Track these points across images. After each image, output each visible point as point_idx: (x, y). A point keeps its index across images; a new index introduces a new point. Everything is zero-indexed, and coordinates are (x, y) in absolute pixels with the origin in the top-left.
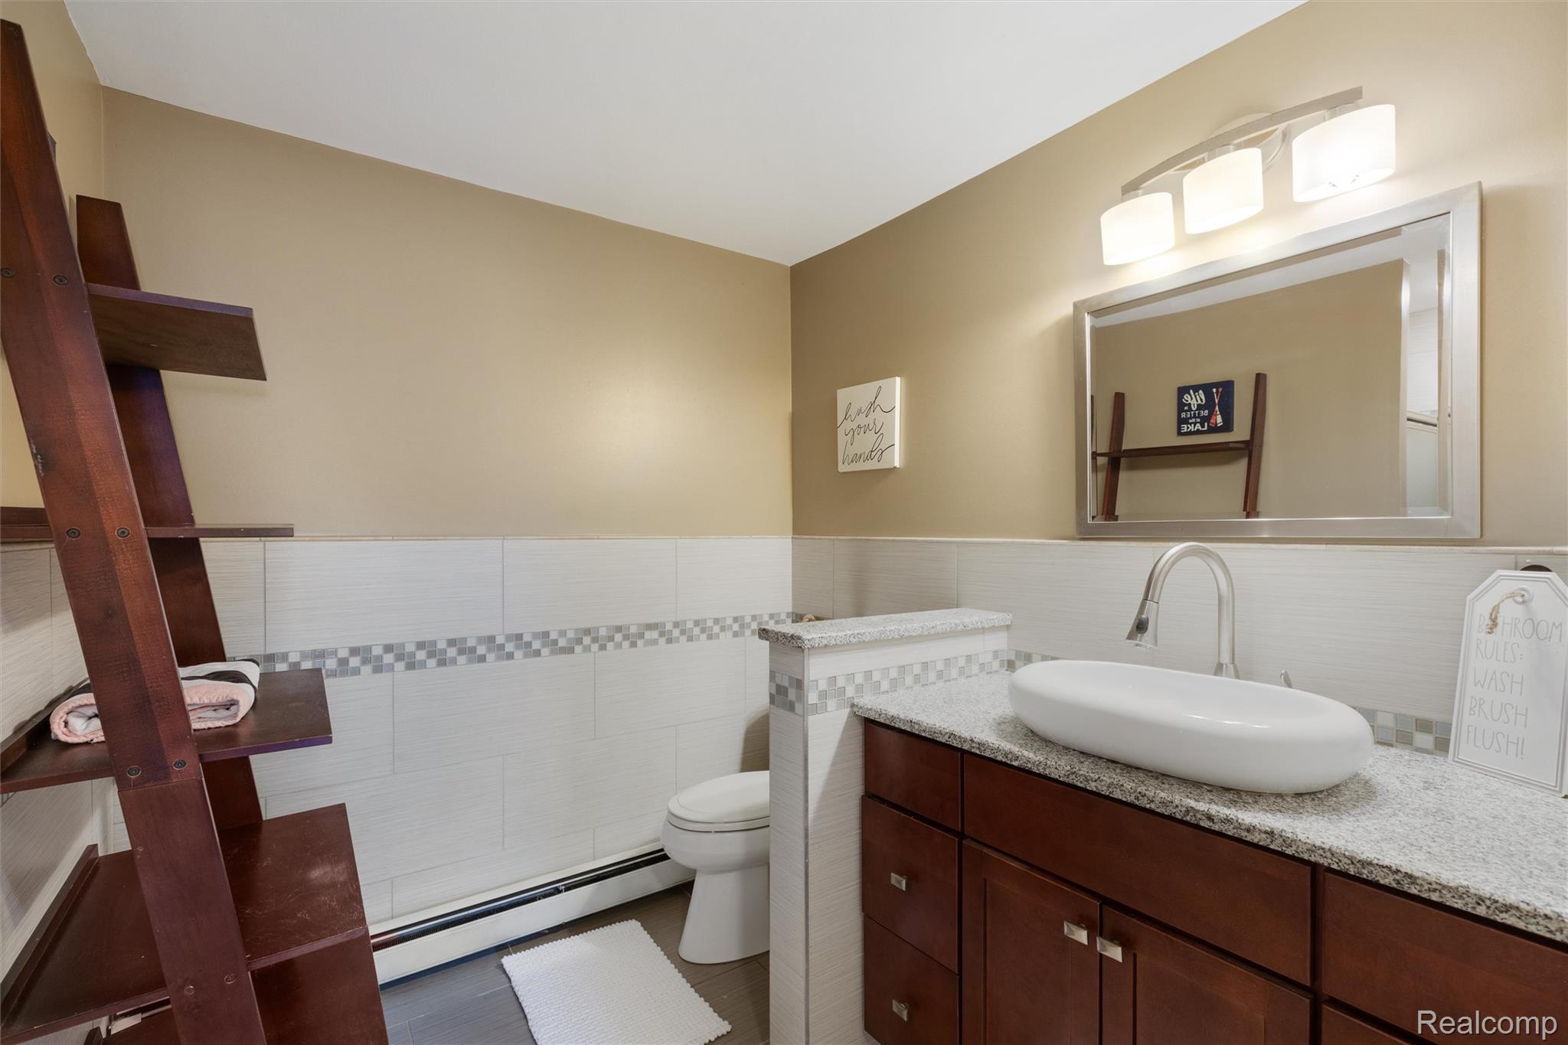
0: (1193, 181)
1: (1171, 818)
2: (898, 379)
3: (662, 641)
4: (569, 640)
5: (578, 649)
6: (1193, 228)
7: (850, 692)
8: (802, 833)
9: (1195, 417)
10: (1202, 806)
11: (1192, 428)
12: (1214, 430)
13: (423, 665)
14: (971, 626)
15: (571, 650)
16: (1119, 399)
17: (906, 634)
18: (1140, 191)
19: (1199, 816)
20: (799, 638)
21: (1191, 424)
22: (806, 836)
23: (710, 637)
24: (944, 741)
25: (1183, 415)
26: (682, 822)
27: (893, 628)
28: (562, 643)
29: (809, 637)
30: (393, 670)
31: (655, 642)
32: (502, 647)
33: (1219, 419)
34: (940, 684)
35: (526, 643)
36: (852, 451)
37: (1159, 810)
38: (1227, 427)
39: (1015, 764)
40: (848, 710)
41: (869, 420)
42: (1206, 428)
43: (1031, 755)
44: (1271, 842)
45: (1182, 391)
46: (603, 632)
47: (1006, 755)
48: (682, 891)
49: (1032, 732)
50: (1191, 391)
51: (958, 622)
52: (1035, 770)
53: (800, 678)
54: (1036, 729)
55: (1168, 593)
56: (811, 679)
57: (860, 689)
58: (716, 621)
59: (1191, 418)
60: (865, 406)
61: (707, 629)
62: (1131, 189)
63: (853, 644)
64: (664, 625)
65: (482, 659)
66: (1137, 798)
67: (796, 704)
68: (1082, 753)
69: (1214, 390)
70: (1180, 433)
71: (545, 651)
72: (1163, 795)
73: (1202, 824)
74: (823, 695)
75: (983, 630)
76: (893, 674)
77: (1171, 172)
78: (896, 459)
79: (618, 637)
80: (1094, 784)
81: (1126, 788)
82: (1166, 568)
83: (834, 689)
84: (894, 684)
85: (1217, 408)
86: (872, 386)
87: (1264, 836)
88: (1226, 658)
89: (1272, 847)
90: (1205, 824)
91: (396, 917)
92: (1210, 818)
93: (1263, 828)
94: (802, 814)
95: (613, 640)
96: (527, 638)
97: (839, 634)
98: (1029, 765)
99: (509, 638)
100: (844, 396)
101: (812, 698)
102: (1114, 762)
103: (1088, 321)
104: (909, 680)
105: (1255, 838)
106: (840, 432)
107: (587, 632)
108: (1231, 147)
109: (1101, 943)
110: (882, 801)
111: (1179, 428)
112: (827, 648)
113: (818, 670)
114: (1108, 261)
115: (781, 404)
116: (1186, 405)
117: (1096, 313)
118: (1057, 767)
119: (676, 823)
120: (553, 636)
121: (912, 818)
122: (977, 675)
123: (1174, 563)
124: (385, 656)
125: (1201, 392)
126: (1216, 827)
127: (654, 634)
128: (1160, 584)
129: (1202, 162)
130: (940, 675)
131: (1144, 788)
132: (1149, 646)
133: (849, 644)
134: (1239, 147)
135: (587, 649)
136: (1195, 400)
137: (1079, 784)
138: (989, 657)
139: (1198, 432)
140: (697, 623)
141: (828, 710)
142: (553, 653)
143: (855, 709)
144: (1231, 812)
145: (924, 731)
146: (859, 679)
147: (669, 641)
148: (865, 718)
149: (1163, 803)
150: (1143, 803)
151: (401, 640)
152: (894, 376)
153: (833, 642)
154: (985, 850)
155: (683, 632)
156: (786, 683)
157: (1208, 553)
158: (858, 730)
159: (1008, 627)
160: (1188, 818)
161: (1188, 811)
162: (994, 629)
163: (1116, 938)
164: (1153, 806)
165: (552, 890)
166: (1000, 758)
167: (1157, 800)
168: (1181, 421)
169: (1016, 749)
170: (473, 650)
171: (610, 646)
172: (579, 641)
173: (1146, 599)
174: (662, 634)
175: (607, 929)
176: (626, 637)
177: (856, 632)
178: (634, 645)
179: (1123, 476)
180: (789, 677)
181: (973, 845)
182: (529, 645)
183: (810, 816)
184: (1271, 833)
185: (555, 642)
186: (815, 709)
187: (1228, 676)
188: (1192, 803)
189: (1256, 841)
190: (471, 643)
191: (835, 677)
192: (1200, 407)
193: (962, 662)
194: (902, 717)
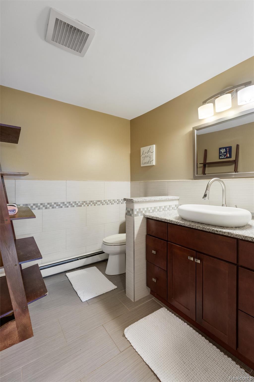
0: (217, 100)
1: (209, 232)
2: (154, 145)
3: (101, 204)
4: (81, 204)
5: (83, 206)
6: (217, 111)
7: (143, 212)
8: (133, 242)
9: (223, 155)
10: (216, 229)
11: (222, 157)
12: (227, 158)
13: (49, 208)
14: (170, 199)
15: (81, 206)
16: (206, 151)
17: (156, 200)
18: (206, 103)
19: (215, 231)
20: (133, 200)
21: (222, 156)
22: (134, 243)
23: (112, 204)
24: (164, 221)
25: (220, 154)
26: (107, 243)
27: (153, 198)
28: (79, 204)
29: (135, 200)
30: (42, 209)
31: (99, 205)
32: (66, 205)
33: (228, 155)
34: (163, 211)
35: (71, 204)
36: (144, 162)
37: (207, 231)
38: (230, 157)
39: (178, 224)
40: (143, 216)
41: (148, 155)
42: (225, 157)
43: (182, 222)
44: (229, 235)
45: (220, 149)
46: (88, 202)
47: (176, 223)
48: (105, 261)
49: (182, 218)
50: (222, 149)
51: (167, 198)
52: (182, 225)
53: (133, 209)
54: (183, 218)
55: (211, 189)
56: (135, 209)
57: (146, 211)
58: (113, 200)
59: (222, 155)
60: (147, 151)
61: (111, 202)
62: (204, 102)
63: (144, 202)
64: (101, 201)
65: (62, 207)
66: (203, 229)
67: (132, 214)
68: (193, 222)
69: (227, 148)
70: (220, 159)
71: (75, 206)
72: (208, 227)
73: (216, 233)
74: (138, 212)
75: (173, 200)
76: (153, 209)
77: (213, 99)
78: (154, 163)
79: (91, 203)
80: (194, 227)
81: (201, 227)
82: (211, 183)
83: (140, 211)
84: (153, 211)
85: (228, 153)
86: (149, 147)
87: (227, 234)
88: (224, 203)
89: (229, 236)
90: (216, 232)
91: (43, 264)
92: (217, 231)
93: (227, 232)
94: (133, 238)
95: (90, 204)
96: (71, 203)
97: (141, 199)
98: (181, 224)
99: (67, 203)
100: (142, 149)
101: (135, 213)
102: (199, 223)
103: (196, 131)
104: (156, 210)
105: (226, 234)
106: (141, 157)
107: (85, 202)
108: (225, 94)
109: (196, 260)
110: (151, 235)
111: (219, 157)
112: (138, 202)
113: (136, 207)
114: (199, 118)
115: (128, 152)
116: (221, 152)
117: (197, 130)
118: (187, 224)
119: (105, 243)
120: (77, 203)
121: (157, 238)
122: (171, 210)
123: (212, 182)
124: (41, 206)
125: (224, 149)
126: (218, 233)
127: (99, 203)
128: (209, 187)
129: (219, 97)
130: (163, 209)
131: (204, 227)
132: (207, 200)
133: (143, 201)
134: (227, 93)
135: (84, 206)
136: (223, 151)
137: (191, 227)
138: (174, 206)
139: (224, 158)
140: (109, 201)
141: (139, 216)
142: (77, 206)
143: (145, 216)
144: (221, 230)
145: (159, 219)
146: (145, 209)
147: (103, 205)
148: (147, 218)
149: (208, 229)
150: (204, 230)
151: (44, 202)
152: (154, 144)
153: (140, 201)
154: (172, 244)
155: (106, 203)
156: (130, 210)
157: (220, 181)
158: (145, 221)
159: (178, 199)
160: (213, 232)
161: (213, 230)
162: (175, 200)
163: (199, 259)
164: (206, 230)
165: (77, 259)
166: (175, 223)
167: (207, 229)
168: (220, 156)
169: (178, 221)
170: (60, 205)
171: (90, 205)
172: (83, 204)
173: (206, 190)
174: (101, 203)
175: (89, 268)
176: (93, 203)
177: (145, 199)
178: (95, 205)
179: (207, 169)
180: (130, 209)
181: (170, 243)
182: (72, 204)
183: (135, 239)
184: (229, 233)
185: (78, 204)
186: (136, 215)
187: (224, 206)
188: (214, 229)
189: (226, 235)
190: (59, 203)
191: (140, 209)
192: (224, 152)
193: (168, 207)
194: (155, 216)
